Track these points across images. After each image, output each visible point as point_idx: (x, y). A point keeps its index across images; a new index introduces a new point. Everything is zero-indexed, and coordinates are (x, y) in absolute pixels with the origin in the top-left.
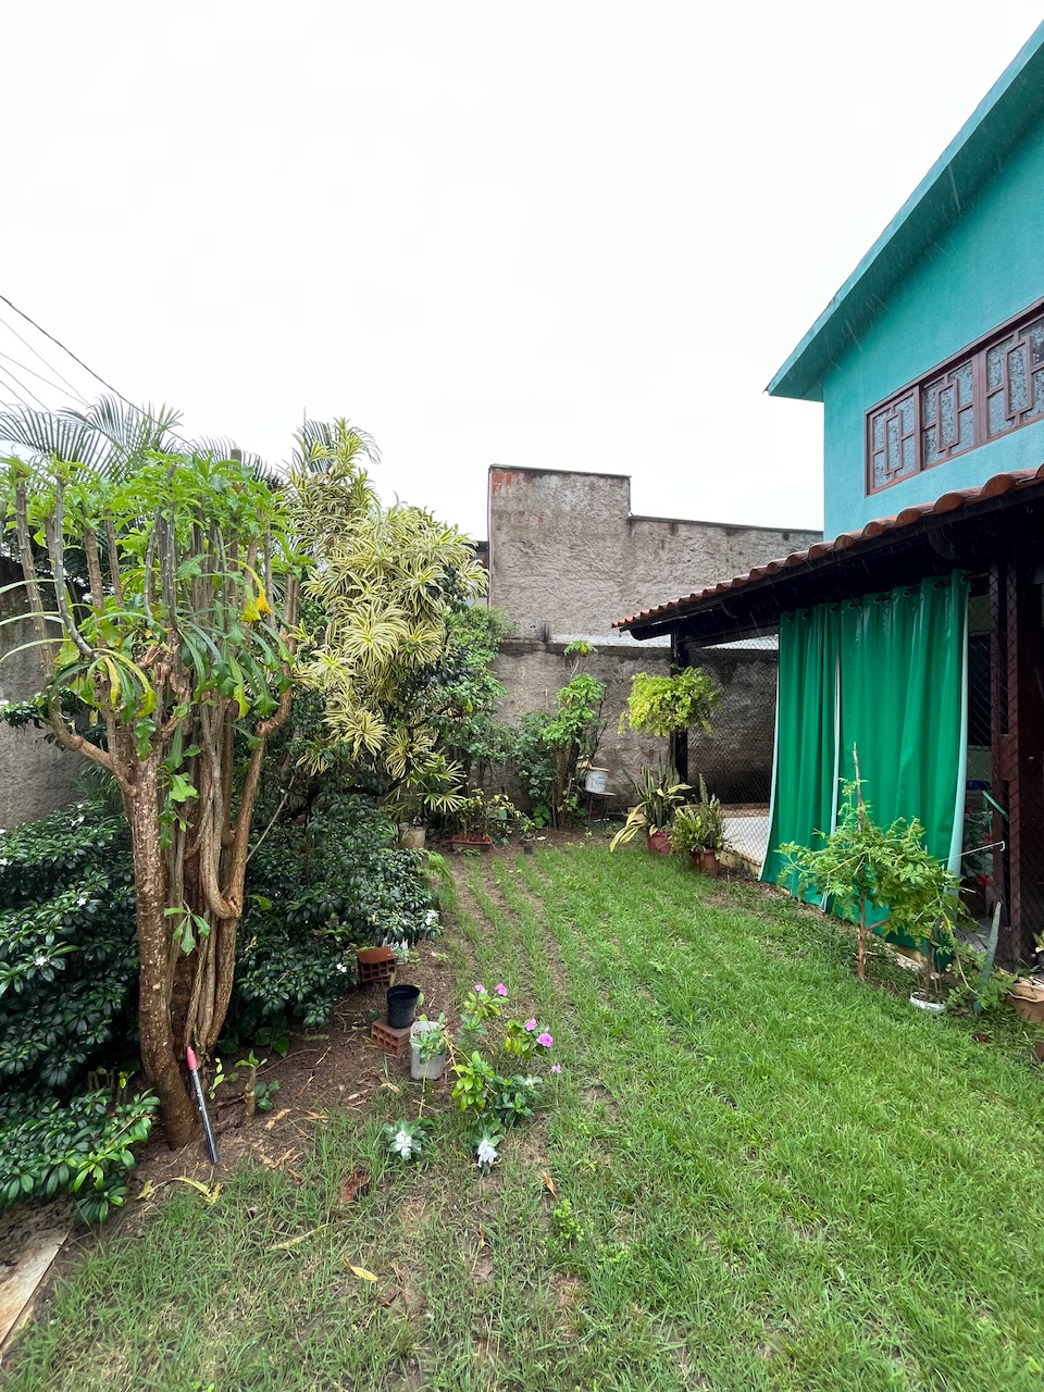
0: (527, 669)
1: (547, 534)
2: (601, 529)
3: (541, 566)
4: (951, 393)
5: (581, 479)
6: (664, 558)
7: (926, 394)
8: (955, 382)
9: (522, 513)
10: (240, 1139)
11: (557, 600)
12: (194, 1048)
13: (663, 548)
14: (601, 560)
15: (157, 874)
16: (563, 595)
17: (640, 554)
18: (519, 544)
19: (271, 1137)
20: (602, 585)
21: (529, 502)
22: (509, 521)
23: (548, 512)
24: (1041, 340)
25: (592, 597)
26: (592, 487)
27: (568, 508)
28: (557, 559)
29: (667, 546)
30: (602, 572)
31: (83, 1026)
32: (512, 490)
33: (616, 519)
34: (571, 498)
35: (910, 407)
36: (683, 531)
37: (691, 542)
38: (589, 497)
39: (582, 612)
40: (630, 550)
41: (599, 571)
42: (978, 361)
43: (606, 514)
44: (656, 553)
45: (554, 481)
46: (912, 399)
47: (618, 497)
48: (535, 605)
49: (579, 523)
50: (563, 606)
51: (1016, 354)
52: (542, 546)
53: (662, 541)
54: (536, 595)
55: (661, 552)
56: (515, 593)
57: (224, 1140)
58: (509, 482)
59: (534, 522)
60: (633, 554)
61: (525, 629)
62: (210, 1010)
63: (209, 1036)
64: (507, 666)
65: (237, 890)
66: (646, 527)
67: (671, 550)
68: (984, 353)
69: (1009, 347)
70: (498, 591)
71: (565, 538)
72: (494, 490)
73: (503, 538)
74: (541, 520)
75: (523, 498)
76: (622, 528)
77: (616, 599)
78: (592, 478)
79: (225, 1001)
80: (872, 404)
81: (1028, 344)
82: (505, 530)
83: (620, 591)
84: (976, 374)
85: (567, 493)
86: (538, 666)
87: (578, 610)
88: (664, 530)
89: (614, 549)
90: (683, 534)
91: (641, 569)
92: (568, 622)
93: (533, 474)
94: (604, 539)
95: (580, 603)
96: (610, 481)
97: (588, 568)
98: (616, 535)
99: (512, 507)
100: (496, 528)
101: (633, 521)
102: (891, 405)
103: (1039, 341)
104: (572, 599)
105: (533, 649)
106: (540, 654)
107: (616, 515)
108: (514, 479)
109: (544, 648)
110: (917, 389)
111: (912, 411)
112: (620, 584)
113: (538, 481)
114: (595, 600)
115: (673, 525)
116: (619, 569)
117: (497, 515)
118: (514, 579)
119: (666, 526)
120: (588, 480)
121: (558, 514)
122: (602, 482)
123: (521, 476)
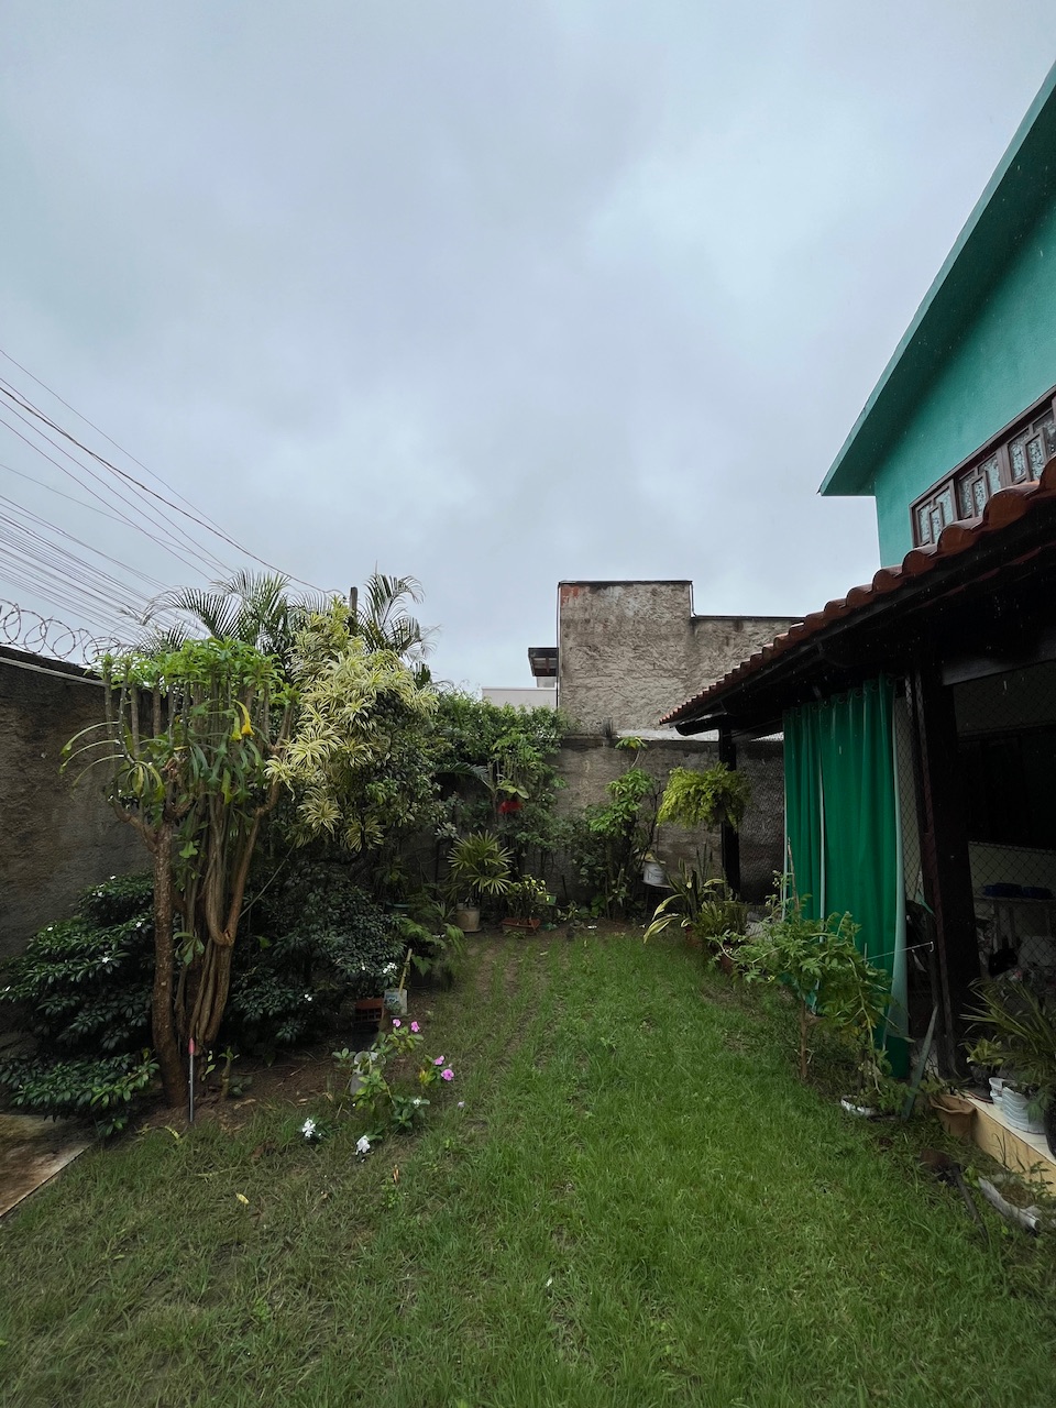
0: (592, 762)
1: (612, 638)
2: (664, 630)
3: (607, 667)
4: (982, 484)
5: (643, 587)
6: (730, 654)
7: (962, 487)
8: (984, 474)
9: (588, 621)
10: (212, 1111)
11: (622, 698)
12: (195, 1040)
13: (728, 645)
14: (664, 659)
15: (166, 905)
16: (628, 693)
17: (704, 652)
18: (585, 648)
19: (234, 1114)
20: (666, 682)
21: (594, 610)
22: (576, 628)
23: (612, 618)
24: (1054, 431)
25: (658, 694)
26: (654, 593)
27: (631, 614)
28: (621, 660)
29: (732, 642)
30: (665, 670)
31: (129, 1012)
32: (578, 601)
33: (679, 620)
34: (634, 605)
35: (947, 498)
36: (749, 628)
37: (757, 637)
38: (651, 602)
39: (647, 709)
40: (694, 646)
41: (663, 669)
42: (1002, 453)
43: (668, 616)
44: (721, 650)
45: (618, 590)
46: (948, 492)
47: (680, 600)
48: (600, 703)
49: (642, 627)
50: (627, 703)
51: (1033, 445)
52: (607, 649)
53: (727, 638)
54: (601, 694)
55: (726, 648)
56: (582, 693)
57: (202, 1109)
58: (575, 595)
59: (599, 629)
60: (697, 651)
61: (590, 725)
62: (207, 1013)
63: (206, 1032)
64: (572, 761)
65: (232, 926)
66: (709, 626)
67: (736, 646)
68: (1005, 447)
69: (1027, 438)
70: (566, 692)
71: (629, 641)
72: (562, 602)
73: (570, 643)
74: (605, 626)
75: (589, 608)
76: (684, 628)
77: (681, 696)
78: (654, 586)
79: (220, 1008)
80: (915, 498)
81: (1042, 435)
82: (572, 637)
83: (685, 687)
84: (1001, 465)
85: (630, 600)
86: (601, 760)
87: (643, 707)
88: (728, 628)
89: (678, 648)
90: (749, 629)
91: (706, 665)
92: (633, 718)
93: (597, 586)
94: (667, 639)
95: (644, 700)
96: (672, 587)
97: (652, 667)
98: (679, 636)
99: (579, 616)
100: (564, 636)
101: (696, 621)
102: (932, 498)
103: (1052, 432)
104: (636, 696)
105: (597, 744)
106: (604, 750)
107: (679, 617)
108: (581, 592)
109: (608, 743)
110: (951, 483)
111: (950, 503)
112: (684, 681)
113: (602, 592)
114: (660, 697)
115: (738, 622)
116: (683, 666)
117: (566, 624)
118: (581, 680)
119: (731, 624)
120: (650, 588)
121: (622, 619)
122: (663, 588)
123: (587, 589)
